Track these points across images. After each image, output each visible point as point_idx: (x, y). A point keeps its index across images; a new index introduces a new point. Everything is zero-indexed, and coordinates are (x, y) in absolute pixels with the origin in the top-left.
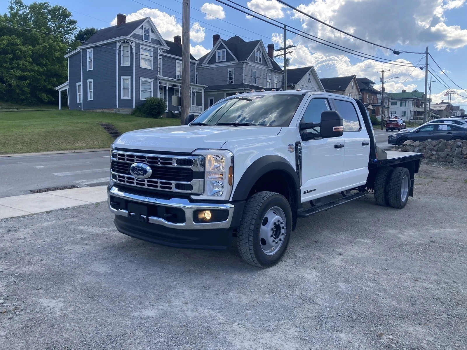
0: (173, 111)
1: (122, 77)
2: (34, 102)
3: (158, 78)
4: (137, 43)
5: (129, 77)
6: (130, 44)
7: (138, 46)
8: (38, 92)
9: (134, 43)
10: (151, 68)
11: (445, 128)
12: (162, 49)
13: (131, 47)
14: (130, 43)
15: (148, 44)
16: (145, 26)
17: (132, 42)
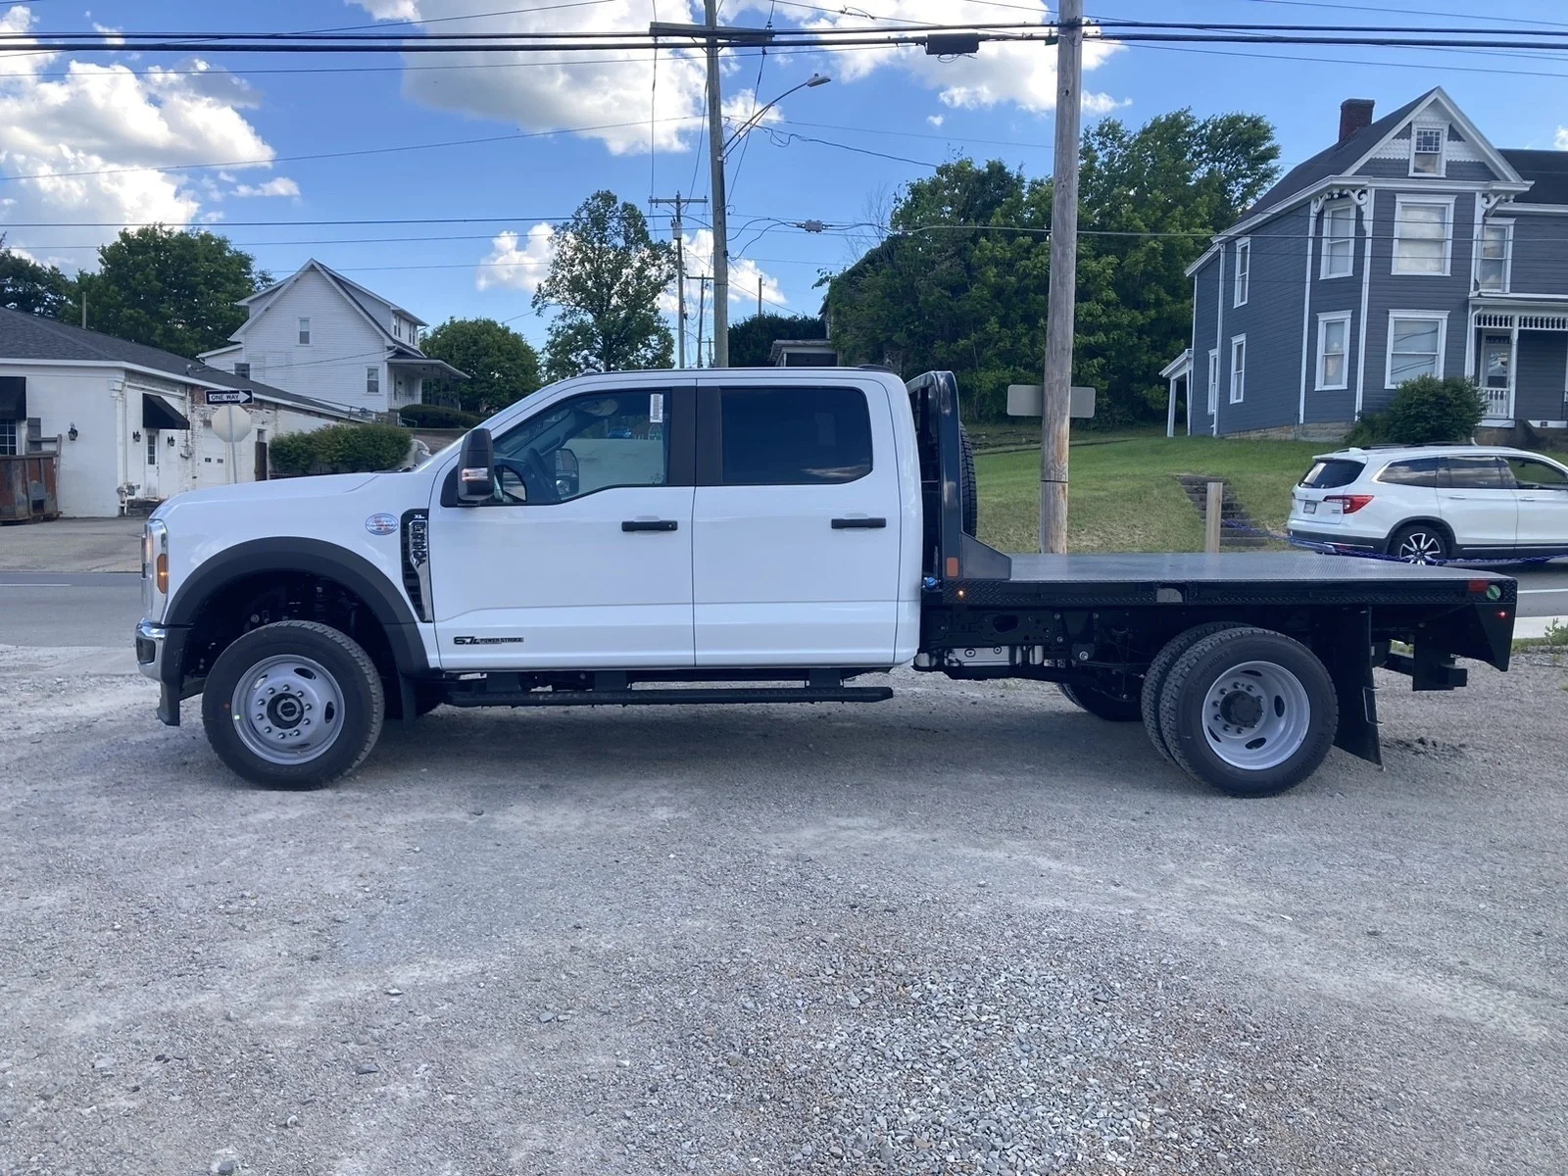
0: (1536, 424)
1: (1323, 318)
2: (1118, 417)
3: (1471, 303)
4: (1379, 193)
5: (1346, 316)
6: (1352, 199)
7: (1386, 202)
8: (1135, 385)
9: (1371, 194)
10: (1443, 270)
12: (1496, 193)
13: (1358, 208)
14: (1354, 196)
15: (1436, 184)
16: (1422, 123)
17: (1364, 192)
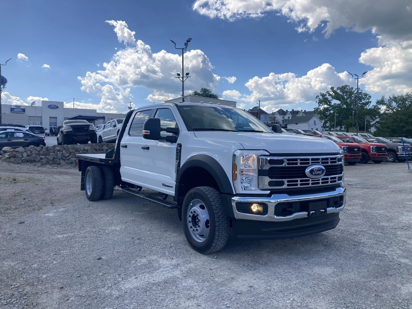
11: (21, 135)
